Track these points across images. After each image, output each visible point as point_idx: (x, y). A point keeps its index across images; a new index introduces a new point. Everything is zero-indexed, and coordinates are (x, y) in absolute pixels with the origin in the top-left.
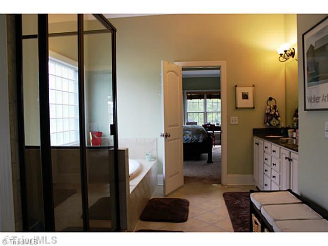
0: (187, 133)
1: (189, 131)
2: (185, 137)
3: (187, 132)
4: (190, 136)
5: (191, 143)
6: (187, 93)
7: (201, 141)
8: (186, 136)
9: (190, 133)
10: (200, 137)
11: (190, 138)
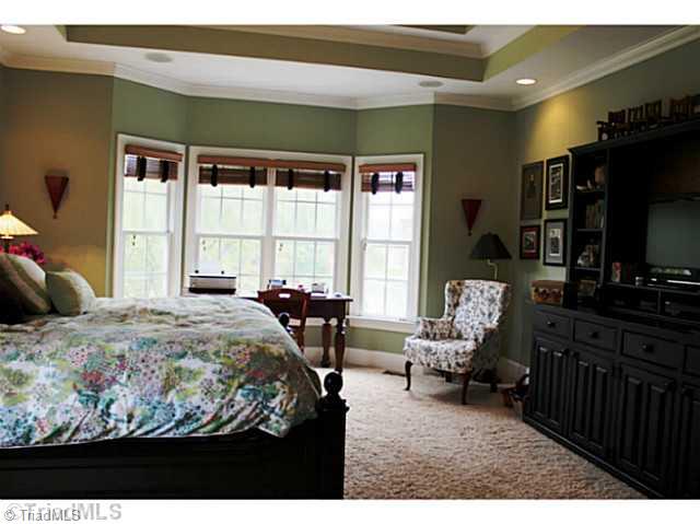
0: (193, 374)
1: (203, 356)
2: (172, 396)
3: (189, 363)
4: (208, 392)
5: (212, 440)
6: (201, 158)
7: (276, 426)
8: (183, 393)
9: (208, 371)
10: (274, 403)
11: (211, 408)
